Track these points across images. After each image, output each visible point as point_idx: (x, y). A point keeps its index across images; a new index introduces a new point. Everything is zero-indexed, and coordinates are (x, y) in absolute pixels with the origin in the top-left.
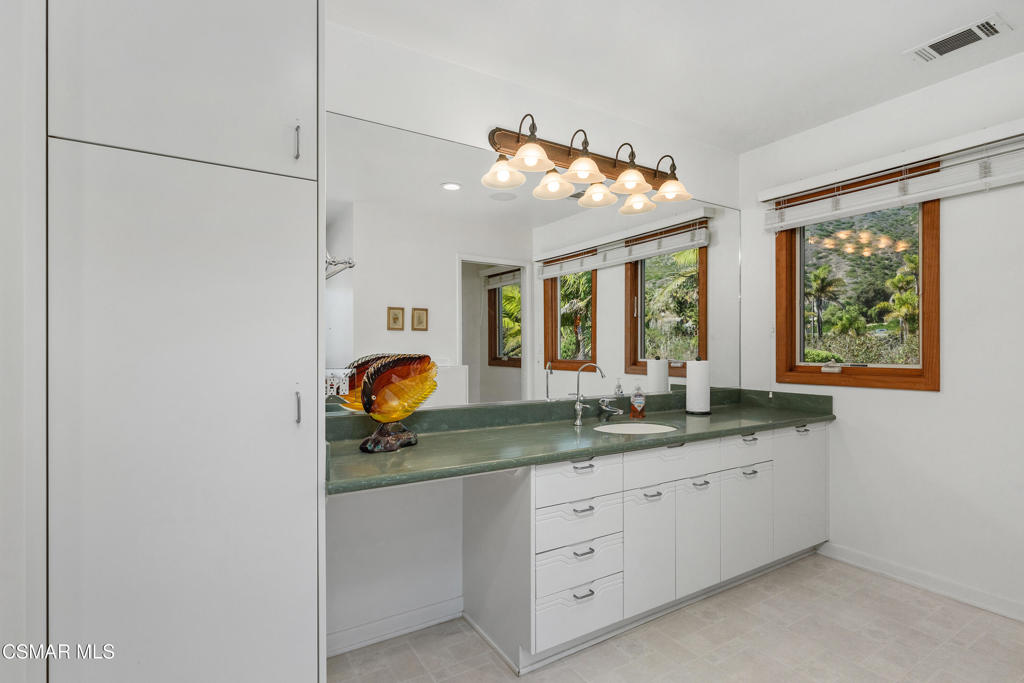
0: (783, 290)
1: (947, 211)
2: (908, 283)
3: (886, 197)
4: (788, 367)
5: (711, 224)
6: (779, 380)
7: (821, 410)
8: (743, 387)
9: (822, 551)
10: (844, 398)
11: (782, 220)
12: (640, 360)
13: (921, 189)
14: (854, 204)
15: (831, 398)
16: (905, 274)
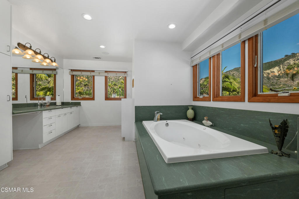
0: (72, 85)
1: (95, 77)
2: (79, 85)
3: (88, 74)
4: (73, 98)
5: (57, 70)
6: (72, 100)
7: (79, 104)
8: (64, 102)
9: (79, 126)
10: (83, 102)
11: (72, 73)
12: (35, 97)
13: (93, 74)
14: (84, 73)
15: (80, 102)
16: (79, 83)
